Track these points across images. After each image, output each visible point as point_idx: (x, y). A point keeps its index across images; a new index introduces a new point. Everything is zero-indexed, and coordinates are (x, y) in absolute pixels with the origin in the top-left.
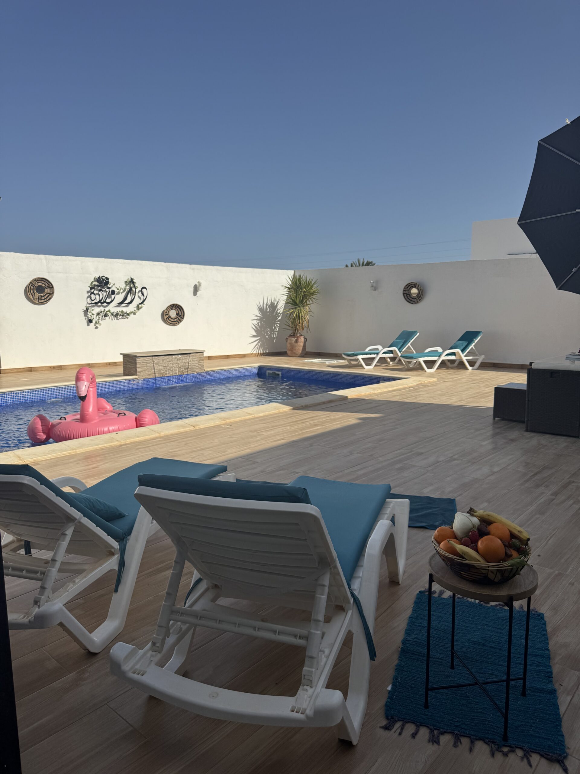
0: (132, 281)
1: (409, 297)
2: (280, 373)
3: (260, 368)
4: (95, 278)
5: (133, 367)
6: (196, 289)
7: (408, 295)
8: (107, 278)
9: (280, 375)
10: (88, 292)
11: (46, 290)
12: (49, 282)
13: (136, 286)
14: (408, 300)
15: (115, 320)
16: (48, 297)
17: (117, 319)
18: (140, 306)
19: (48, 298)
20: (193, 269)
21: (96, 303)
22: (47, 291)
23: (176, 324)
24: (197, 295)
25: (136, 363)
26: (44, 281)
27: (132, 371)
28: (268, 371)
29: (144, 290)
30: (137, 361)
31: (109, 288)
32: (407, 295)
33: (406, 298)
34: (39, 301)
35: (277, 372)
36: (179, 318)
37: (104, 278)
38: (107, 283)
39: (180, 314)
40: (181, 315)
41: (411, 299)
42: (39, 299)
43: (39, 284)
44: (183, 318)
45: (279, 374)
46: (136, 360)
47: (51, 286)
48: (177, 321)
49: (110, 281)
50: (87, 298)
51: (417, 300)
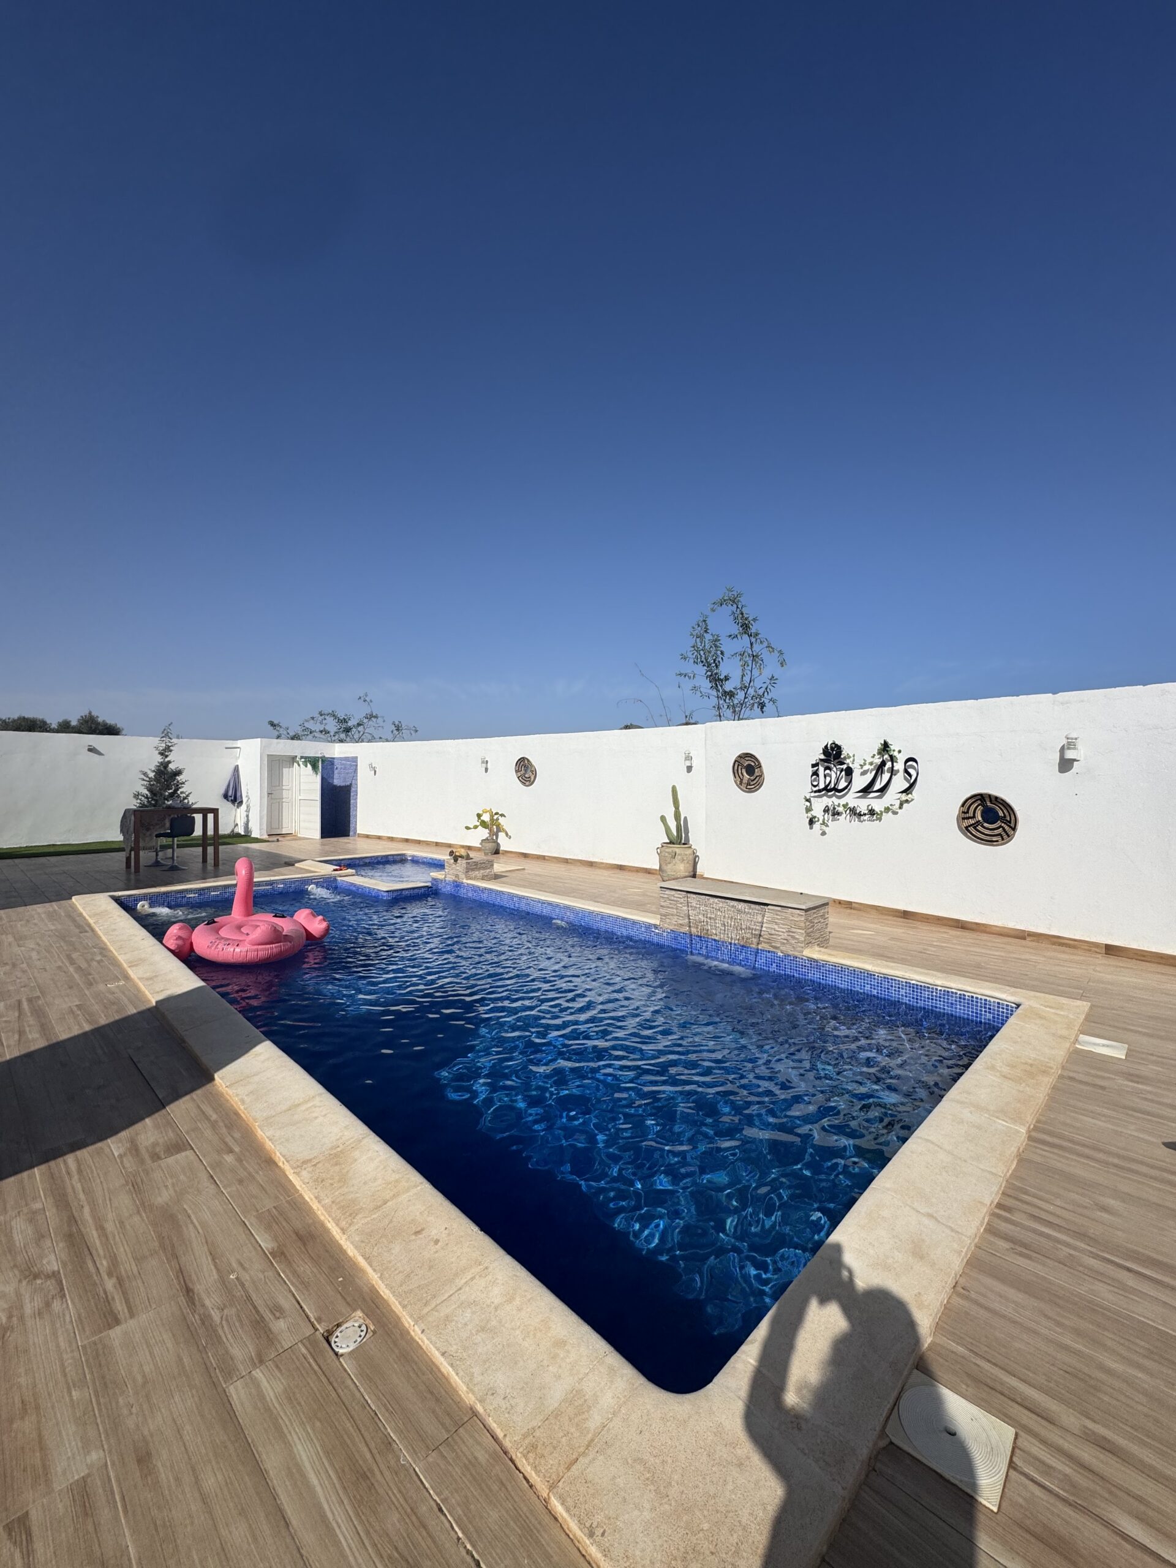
0: (886, 747)
4: (823, 748)
10: (811, 772)
11: (756, 771)
12: (759, 760)
13: (895, 756)
15: (856, 822)
16: (759, 780)
17: (865, 822)
18: (903, 796)
19: (758, 783)
21: (819, 791)
23: (997, 841)
24: (1073, 771)
26: (752, 758)
29: (911, 763)
31: (841, 763)
34: (748, 787)
36: (1006, 828)
40: (1010, 822)
42: (748, 784)
43: (747, 763)
44: (1014, 829)
47: (758, 764)
48: (1000, 835)
49: (844, 750)
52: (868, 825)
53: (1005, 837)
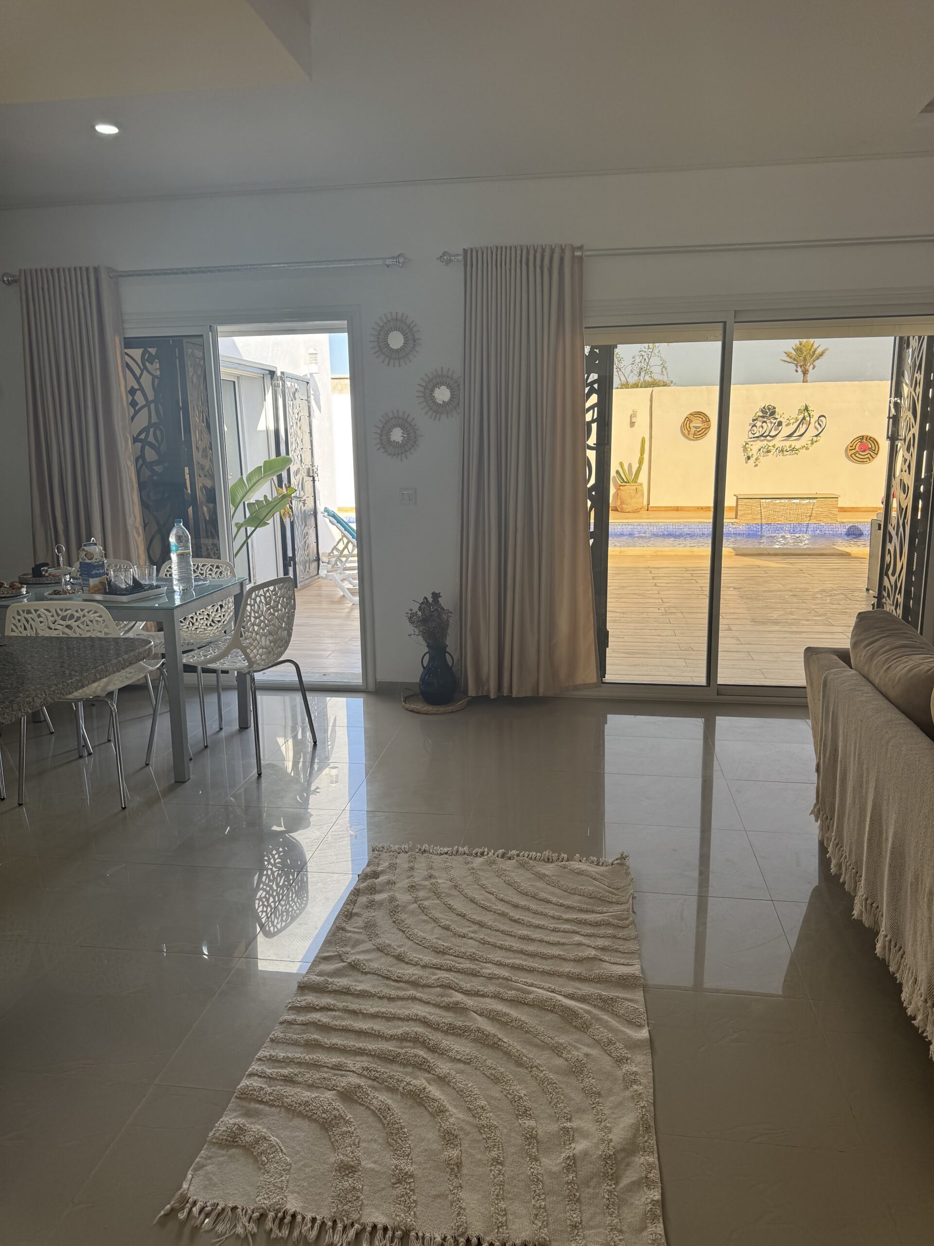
0: (806, 409)
4: (759, 409)
8: (774, 406)
10: (750, 425)
12: (707, 416)
13: (811, 414)
15: (781, 457)
17: (784, 455)
18: (815, 439)
19: (704, 433)
21: (758, 437)
22: (703, 426)
23: (867, 461)
26: (701, 415)
29: (822, 418)
31: (776, 419)
34: (696, 437)
36: (872, 454)
37: (771, 407)
38: (773, 413)
39: (873, 448)
40: (875, 450)
42: (694, 435)
44: (877, 454)
49: (776, 409)
50: (749, 431)
52: (789, 458)
53: (872, 458)
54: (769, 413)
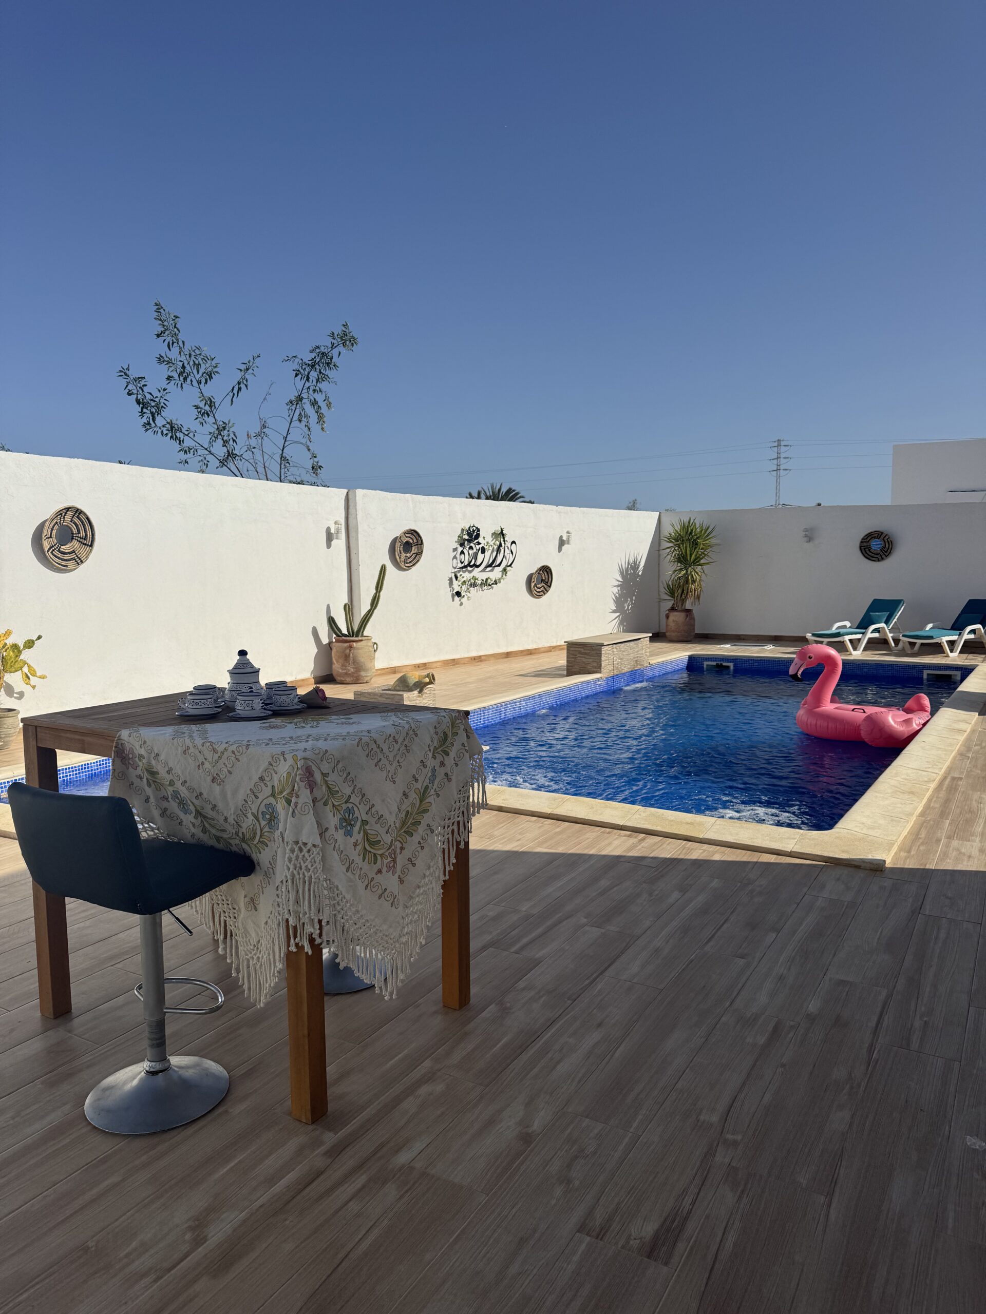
0: (502, 534)
1: (868, 552)
2: (731, 665)
3: (691, 658)
4: (463, 530)
5: (591, 660)
6: (562, 543)
7: (867, 549)
8: (477, 528)
9: (732, 668)
10: (455, 550)
11: (413, 548)
12: (421, 537)
13: (506, 539)
14: (866, 555)
15: (480, 592)
16: (415, 558)
17: (482, 591)
18: (508, 569)
19: (415, 561)
20: (560, 513)
21: (465, 567)
22: (414, 550)
23: (543, 595)
24: (562, 552)
25: (600, 655)
26: (412, 534)
27: (589, 667)
28: (706, 663)
29: (514, 545)
30: (603, 652)
31: (479, 543)
32: (864, 549)
33: (863, 552)
34: (406, 565)
35: (725, 664)
36: (546, 586)
37: (475, 528)
38: (478, 536)
39: (547, 581)
40: (547, 583)
41: (871, 554)
42: (405, 562)
43: (407, 539)
44: (550, 587)
45: (728, 667)
46: (601, 651)
47: (420, 542)
48: (542, 591)
49: (481, 533)
50: (453, 559)
51: (881, 556)
52: (487, 592)
53: (545, 592)
54: (472, 535)
